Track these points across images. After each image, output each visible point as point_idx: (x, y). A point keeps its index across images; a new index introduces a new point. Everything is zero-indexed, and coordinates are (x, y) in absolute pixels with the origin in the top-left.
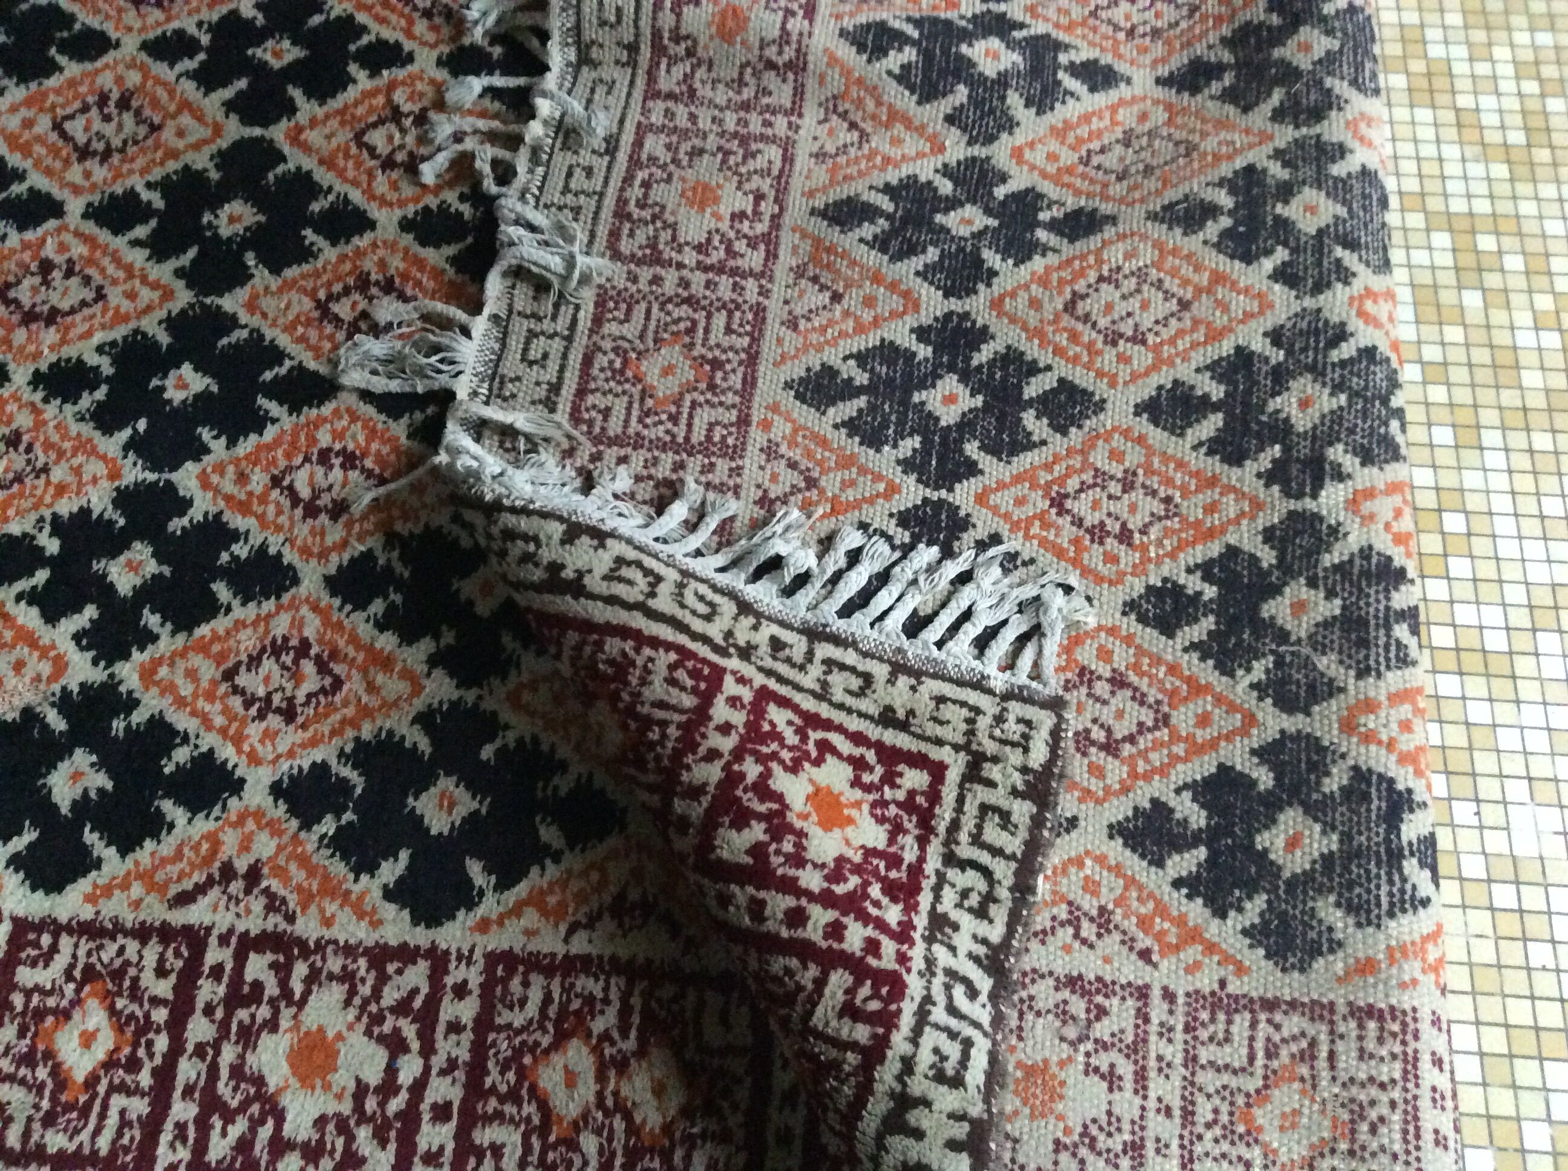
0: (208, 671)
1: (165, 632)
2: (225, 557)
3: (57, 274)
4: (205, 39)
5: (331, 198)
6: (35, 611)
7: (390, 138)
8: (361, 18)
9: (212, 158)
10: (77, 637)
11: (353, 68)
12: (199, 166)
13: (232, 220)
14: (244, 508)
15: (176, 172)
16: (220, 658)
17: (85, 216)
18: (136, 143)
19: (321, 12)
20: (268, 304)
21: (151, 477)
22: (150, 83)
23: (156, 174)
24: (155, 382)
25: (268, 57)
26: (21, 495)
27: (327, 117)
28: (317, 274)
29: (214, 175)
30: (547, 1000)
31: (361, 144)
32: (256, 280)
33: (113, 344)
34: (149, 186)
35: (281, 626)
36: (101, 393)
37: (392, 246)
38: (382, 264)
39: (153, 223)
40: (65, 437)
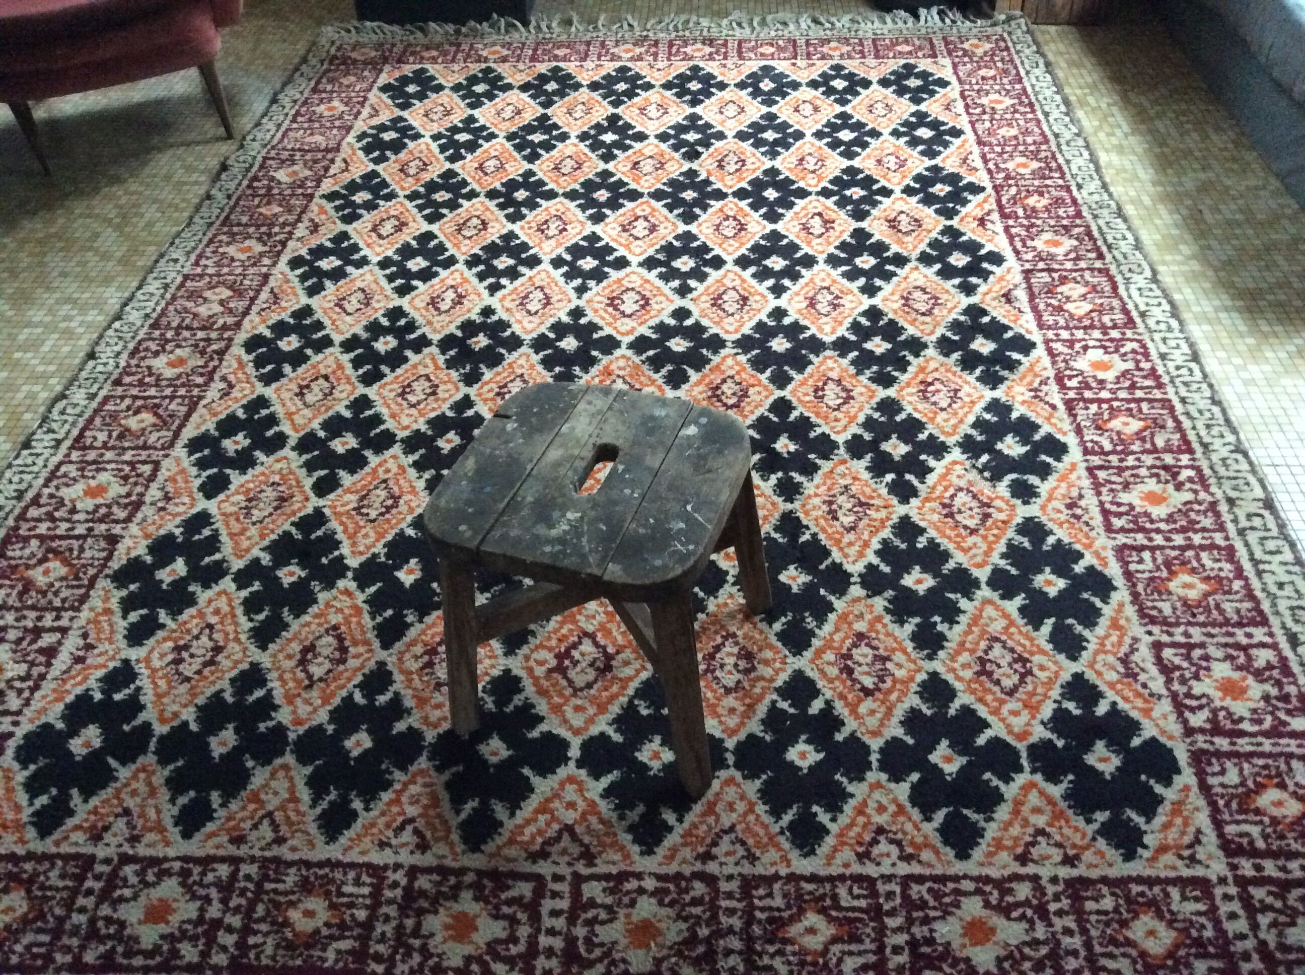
0: (943, 416)
1: (927, 432)
2: (882, 419)
6: (928, 476)
10: (938, 460)
14: (854, 417)
16: (935, 413)
21: (843, 448)
24: (786, 456)
26: (863, 493)
30: (1051, 315)
33: (762, 475)
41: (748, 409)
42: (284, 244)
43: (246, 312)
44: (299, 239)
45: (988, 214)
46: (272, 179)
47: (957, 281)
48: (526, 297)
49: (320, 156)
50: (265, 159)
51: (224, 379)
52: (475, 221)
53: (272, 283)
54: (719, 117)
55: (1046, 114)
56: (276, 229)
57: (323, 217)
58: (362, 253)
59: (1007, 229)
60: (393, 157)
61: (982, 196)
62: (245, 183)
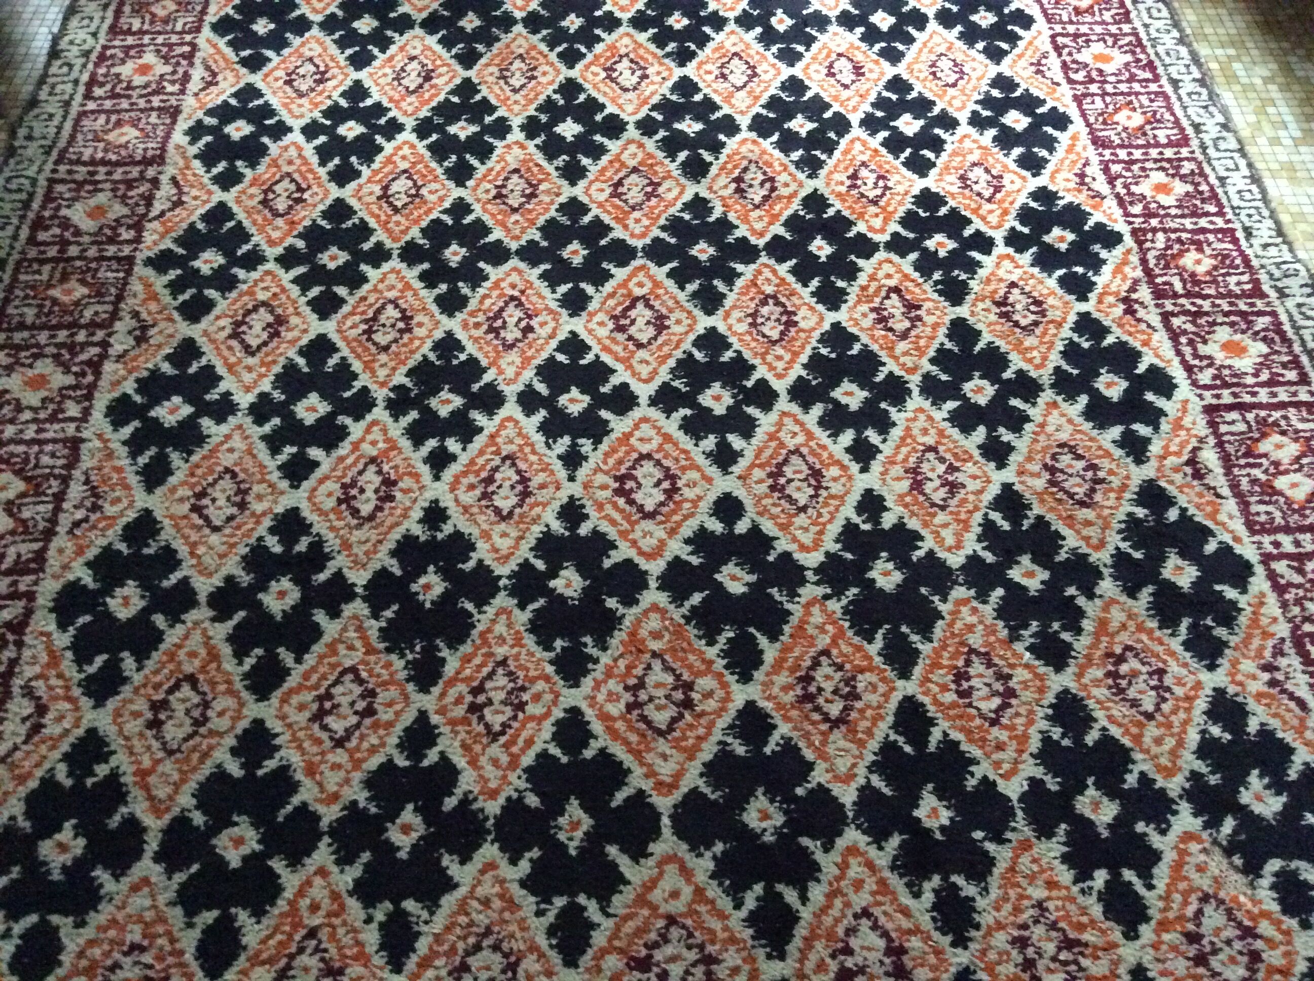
0: (1152, 731)
1: (1136, 769)
2: (1066, 742)
3: (850, 963)
4: (560, 902)
5: (729, 740)
6: (1155, 871)
7: (659, 708)
8: (528, 760)
9: (700, 855)
10: (1163, 832)
11: (588, 754)
12: (711, 865)
13: (765, 816)
14: (1023, 739)
15: (720, 884)
16: (1140, 725)
17: (782, 957)
18: (690, 935)
19: (520, 799)
20: (843, 766)
21: (1020, 814)
22: (617, 943)
23: (725, 903)
24: (938, 836)
25: (579, 834)
26: (1067, 916)
27: (642, 764)
28: (807, 735)
29: (719, 847)
30: (1261, 502)
31: (671, 728)
32: (822, 781)
33: (909, 885)
34: (738, 906)
35: (1101, 692)
36: (958, 880)
37: (767, 685)
38: (786, 688)
39: (780, 887)
40: (1006, 899)
41: (864, 725)
42: (95, 366)
43: (49, 534)
44: (120, 358)
45: (1133, 289)
46: (66, 224)
47: (1116, 432)
48: (490, 480)
49: (135, 172)
50: (52, 182)
51: (28, 692)
52: (391, 312)
53: (87, 462)
54: (721, 85)
55: (1175, 83)
56: (81, 337)
57: (153, 306)
58: (223, 386)
59: (1166, 317)
60: (248, 173)
61: (1119, 251)
62: (24, 233)
